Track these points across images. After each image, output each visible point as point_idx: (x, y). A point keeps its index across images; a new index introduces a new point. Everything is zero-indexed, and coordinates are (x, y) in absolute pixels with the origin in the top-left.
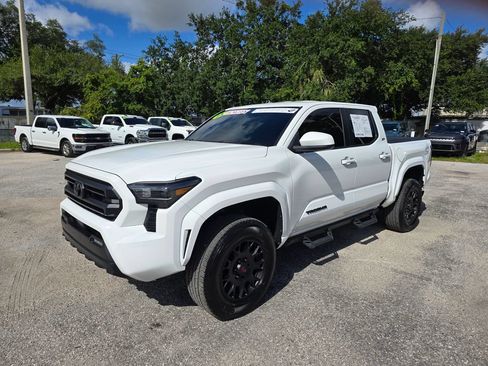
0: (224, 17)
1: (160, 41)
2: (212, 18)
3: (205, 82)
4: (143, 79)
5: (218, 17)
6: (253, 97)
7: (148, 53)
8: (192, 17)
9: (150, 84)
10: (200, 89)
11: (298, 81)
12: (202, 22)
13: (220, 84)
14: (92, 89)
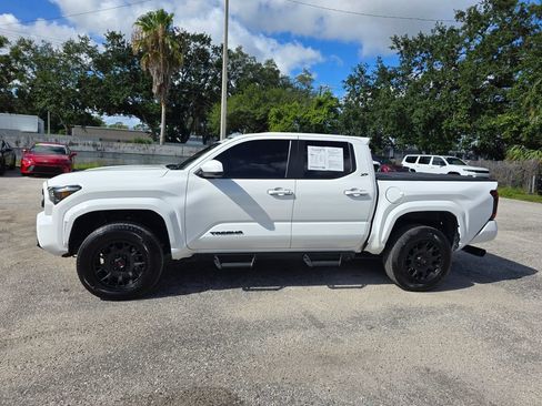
0: (438, 33)
1: (360, 70)
2: (421, 36)
3: (400, 109)
4: (325, 110)
5: (427, 34)
6: (464, 125)
7: (349, 82)
8: (395, 40)
9: (333, 115)
10: (394, 118)
11: (528, 104)
12: (406, 44)
13: (419, 112)
14: (276, 122)
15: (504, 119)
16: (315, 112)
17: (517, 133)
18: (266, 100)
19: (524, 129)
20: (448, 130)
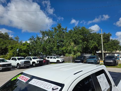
0: (49, 31)
1: (33, 37)
2: (46, 31)
3: (44, 46)
4: (26, 46)
5: (47, 31)
7: (30, 39)
8: (41, 31)
9: (28, 47)
10: (42, 48)
11: (68, 45)
12: (43, 32)
13: (48, 47)
14: (11, 50)
15: (64, 48)
16: (23, 47)
17: (67, 51)
18: (5, 43)
19: (68, 50)
20: (54, 51)
